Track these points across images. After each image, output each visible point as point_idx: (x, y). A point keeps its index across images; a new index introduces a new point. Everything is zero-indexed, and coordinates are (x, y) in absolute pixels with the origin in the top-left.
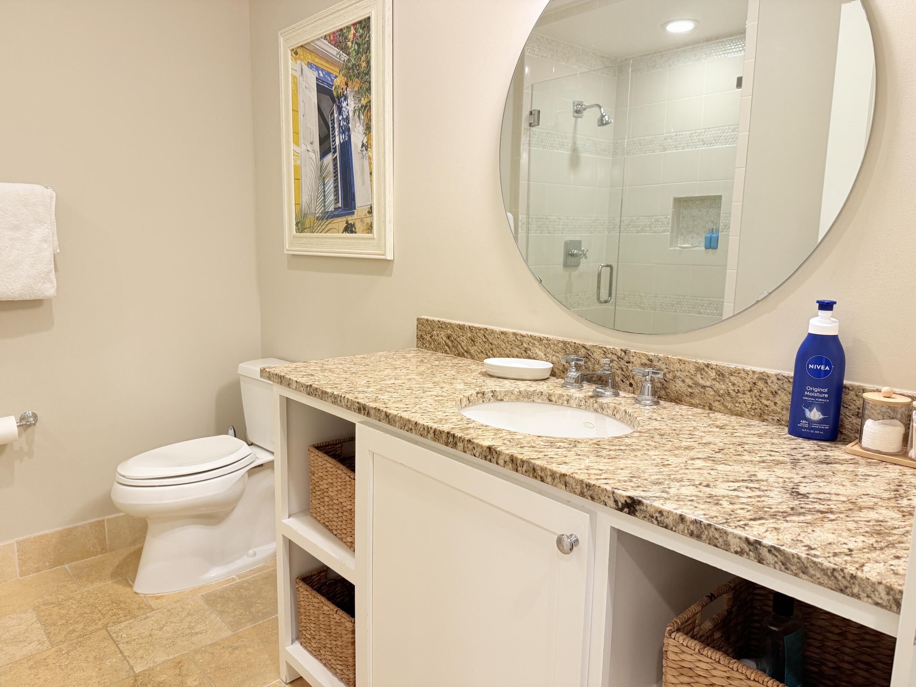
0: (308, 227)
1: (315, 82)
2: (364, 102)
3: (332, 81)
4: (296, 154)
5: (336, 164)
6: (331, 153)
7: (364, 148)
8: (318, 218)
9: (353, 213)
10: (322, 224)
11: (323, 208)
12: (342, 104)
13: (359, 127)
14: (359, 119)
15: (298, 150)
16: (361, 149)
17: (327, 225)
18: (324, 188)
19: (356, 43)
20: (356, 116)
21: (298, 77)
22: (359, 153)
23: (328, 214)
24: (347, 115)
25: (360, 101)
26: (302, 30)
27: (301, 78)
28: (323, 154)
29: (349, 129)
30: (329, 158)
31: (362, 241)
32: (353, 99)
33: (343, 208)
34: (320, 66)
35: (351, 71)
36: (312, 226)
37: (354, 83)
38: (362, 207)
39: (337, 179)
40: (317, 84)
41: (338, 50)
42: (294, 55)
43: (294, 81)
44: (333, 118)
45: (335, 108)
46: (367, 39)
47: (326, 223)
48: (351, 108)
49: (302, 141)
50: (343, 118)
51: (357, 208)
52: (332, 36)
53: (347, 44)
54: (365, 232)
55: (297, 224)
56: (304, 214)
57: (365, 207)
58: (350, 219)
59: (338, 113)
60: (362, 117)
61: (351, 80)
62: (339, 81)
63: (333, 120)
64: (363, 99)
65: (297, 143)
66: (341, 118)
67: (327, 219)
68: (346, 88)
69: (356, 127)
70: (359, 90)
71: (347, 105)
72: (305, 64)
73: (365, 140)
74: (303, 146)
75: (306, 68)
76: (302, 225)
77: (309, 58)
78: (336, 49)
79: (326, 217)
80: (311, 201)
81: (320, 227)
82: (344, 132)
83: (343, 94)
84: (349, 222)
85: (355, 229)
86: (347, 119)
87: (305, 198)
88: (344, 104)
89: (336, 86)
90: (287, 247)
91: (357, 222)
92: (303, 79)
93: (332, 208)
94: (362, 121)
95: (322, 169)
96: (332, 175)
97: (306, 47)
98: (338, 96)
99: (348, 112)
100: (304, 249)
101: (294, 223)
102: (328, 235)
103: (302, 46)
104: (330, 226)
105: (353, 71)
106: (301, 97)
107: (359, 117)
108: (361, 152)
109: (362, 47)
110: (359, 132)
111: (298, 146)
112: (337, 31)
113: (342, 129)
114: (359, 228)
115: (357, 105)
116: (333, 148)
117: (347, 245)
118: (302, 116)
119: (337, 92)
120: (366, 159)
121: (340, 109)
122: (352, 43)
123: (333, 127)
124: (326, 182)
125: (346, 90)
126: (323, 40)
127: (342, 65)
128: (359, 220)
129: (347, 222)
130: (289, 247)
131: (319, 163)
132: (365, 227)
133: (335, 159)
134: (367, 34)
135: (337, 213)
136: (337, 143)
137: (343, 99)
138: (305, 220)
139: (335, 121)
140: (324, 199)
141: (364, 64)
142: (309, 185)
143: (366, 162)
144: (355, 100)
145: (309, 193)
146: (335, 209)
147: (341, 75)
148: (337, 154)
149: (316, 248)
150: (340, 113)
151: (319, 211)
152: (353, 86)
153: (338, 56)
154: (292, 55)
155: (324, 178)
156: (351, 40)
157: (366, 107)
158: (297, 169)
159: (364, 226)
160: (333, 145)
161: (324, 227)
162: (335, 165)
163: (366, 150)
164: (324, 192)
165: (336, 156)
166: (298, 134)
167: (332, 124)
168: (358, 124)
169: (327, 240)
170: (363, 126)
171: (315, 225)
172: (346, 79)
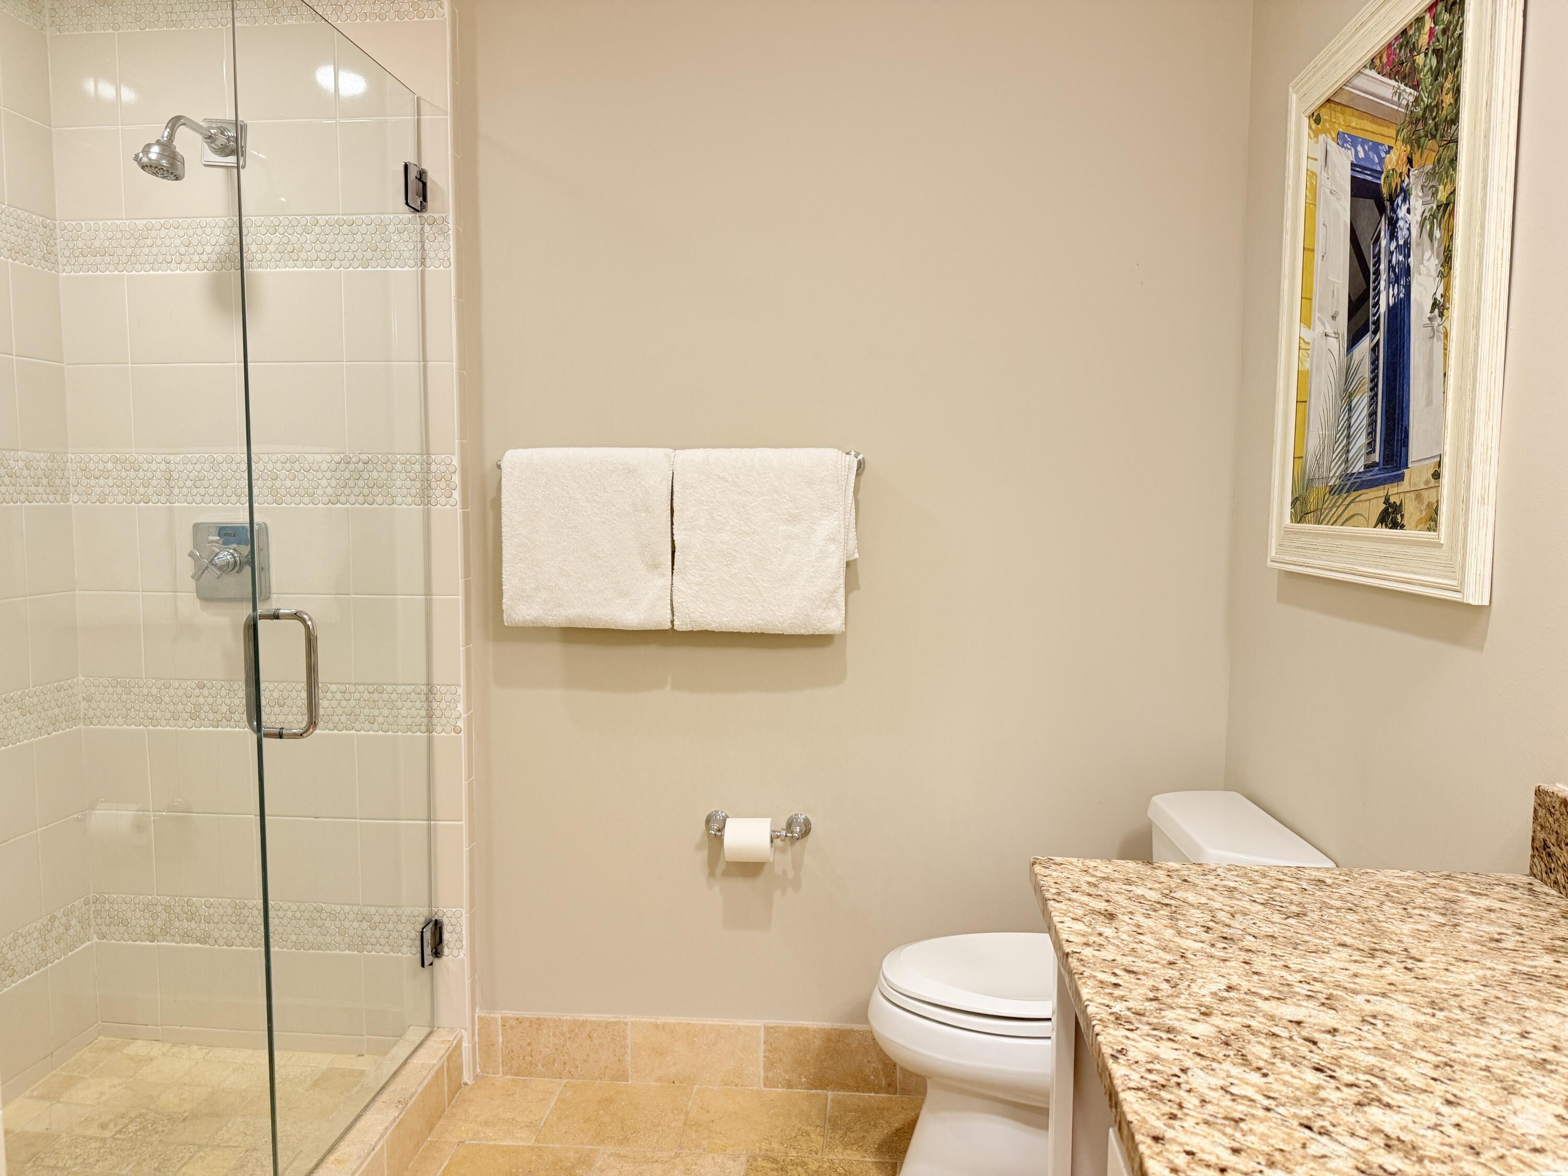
0: (1312, 509)
1: (1348, 173)
2: (1442, 196)
3: (1381, 160)
4: (1304, 346)
5: (1377, 359)
6: (1369, 334)
7: (1436, 311)
8: (1332, 488)
9: (1401, 478)
10: (1338, 504)
11: (1343, 466)
12: (1399, 211)
13: (1429, 260)
14: (1432, 241)
15: (1307, 335)
16: (1429, 315)
17: (1348, 505)
18: (1350, 418)
19: (1434, 51)
20: (1425, 235)
21: (1318, 174)
22: (1425, 326)
23: (1352, 480)
24: (1407, 236)
25: (1435, 194)
26: (1331, 62)
27: (1323, 171)
28: (1354, 339)
29: (1407, 271)
30: (1365, 344)
31: (1414, 550)
32: (1420, 194)
33: (1381, 466)
34: (1360, 134)
35: (1420, 126)
36: (1320, 507)
37: (1426, 152)
38: (1422, 463)
39: (1376, 395)
40: (1353, 178)
41: (1396, 84)
42: (1314, 126)
43: (1311, 183)
44: (1377, 249)
45: (1383, 225)
46: (1458, 32)
47: (1346, 502)
48: (1415, 219)
49: (1317, 314)
50: (1398, 246)
51: (1410, 465)
52: (1385, 55)
53: (1414, 61)
54: (1420, 527)
55: (1294, 503)
56: (1309, 480)
57: (1427, 462)
58: (1395, 492)
59: (1388, 236)
60: (1437, 234)
61: (1419, 148)
62: (1394, 160)
63: (1377, 256)
64: (1441, 188)
65: (1306, 320)
66: (1394, 245)
67: (1348, 491)
68: (1409, 170)
69: (1422, 263)
70: (1434, 168)
71: (1409, 211)
72: (1333, 139)
73: (1441, 291)
74: (1318, 324)
75: (1333, 146)
76: (1302, 504)
77: (1339, 124)
78: (1393, 82)
79: (1347, 487)
80: (1323, 450)
81: (1335, 509)
82: (1397, 281)
83: (1402, 188)
84: (1392, 501)
85: (1402, 516)
86: (1405, 249)
87: (1313, 444)
88: (1402, 212)
89: (1389, 171)
90: (1273, 554)
91: (1407, 501)
92: (1328, 174)
93: (1359, 467)
94: (1436, 245)
95: (1348, 373)
96: (1367, 386)
97: (1336, 100)
98: (1390, 196)
99: (1409, 229)
100: (1301, 559)
101: (1289, 500)
102: (1348, 529)
103: (1329, 101)
104: (1353, 509)
105: (1425, 124)
106: (1321, 217)
107: (1431, 235)
108: (1429, 322)
109: (1446, 56)
110: (1429, 275)
111: (1310, 328)
112: (1396, 39)
113: (1395, 273)
114: (1411, 514)
115: (1429, 207)
116: (1374, 323)
117: (1381, 557)
118: (1320, 257)
119: (1390, 185)
120: (1439, 340)
121: (1393, 224)
122: (1426, 55)
123: (1377, 273)
124: (1353, 403)
125: (1409, 176)
126: (1367, 71)
127: (1403, 117)
128: (1413, 495)
129: (1387, 501)
130: (1276, 553)
131: (1345, 360)
132: (1424, 513)
133: (1375, 349)
134: (1459, 17)
135: (1368, 477)
136: (1383, 308)
137: (1399, 200)
138: (1309, 493)
139: (1382, 256)
140: (1348, 444)
141: (1448, 99)
142: (1322, 414)
143: (1438, 346)
144: (1425, 195)
145: (1321, 432)
146: (1367, 467)
147: (1399, 143)
148: (1381, 335)
149: (1322, 559)
150: (1393, 236)
151: (1335, 473)
152: (1423, 162)
153: (1396, 99)
154: (1310, 127)
155: (1351, 396)
156: (1423, 50)
157: (1447, 205)
158: (1303, 377)
159: (1421, 511)
160: (1374, 315)
161: (1340, 510)
162: (1374, 362)
163: (1441, 315)
164: (1349, 427)
165: (1379, 340)
166: (1311, 299)
167: (1374, 266)
168: (1428, 254)
169: (1345, 542)
170: (1438, 257)
171: (1325, 506)
172: (1409, 148)
